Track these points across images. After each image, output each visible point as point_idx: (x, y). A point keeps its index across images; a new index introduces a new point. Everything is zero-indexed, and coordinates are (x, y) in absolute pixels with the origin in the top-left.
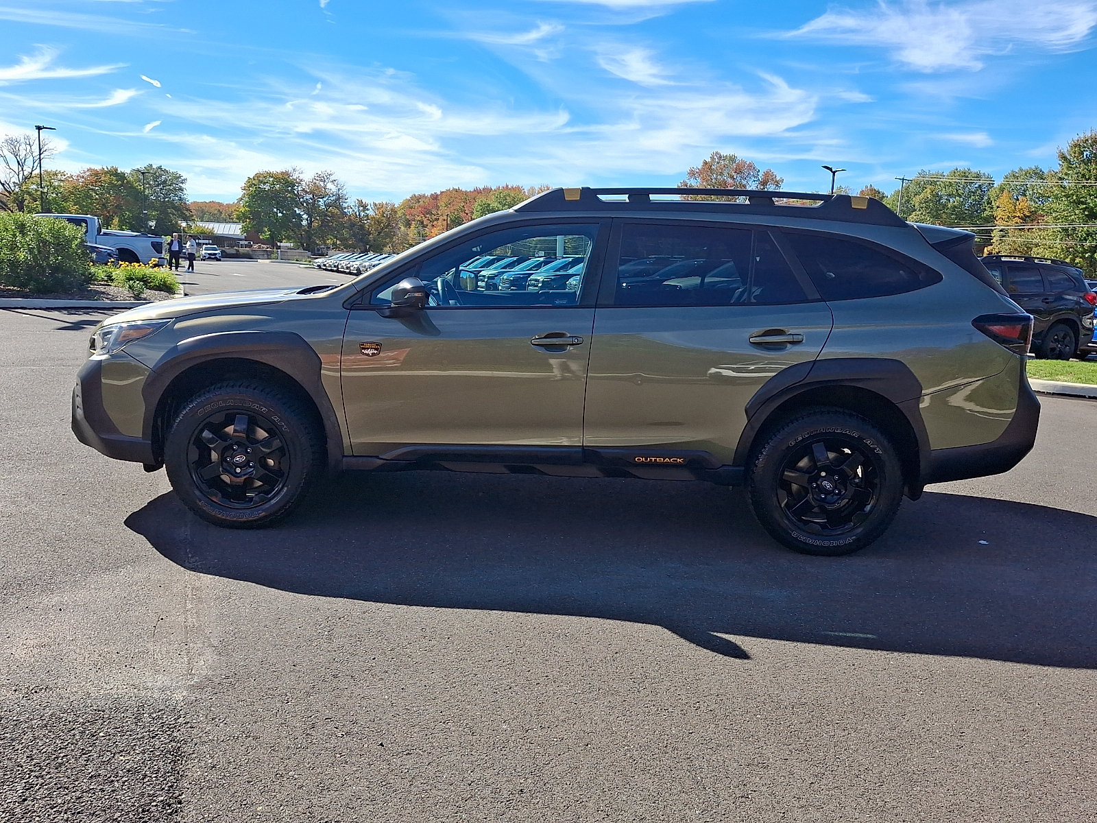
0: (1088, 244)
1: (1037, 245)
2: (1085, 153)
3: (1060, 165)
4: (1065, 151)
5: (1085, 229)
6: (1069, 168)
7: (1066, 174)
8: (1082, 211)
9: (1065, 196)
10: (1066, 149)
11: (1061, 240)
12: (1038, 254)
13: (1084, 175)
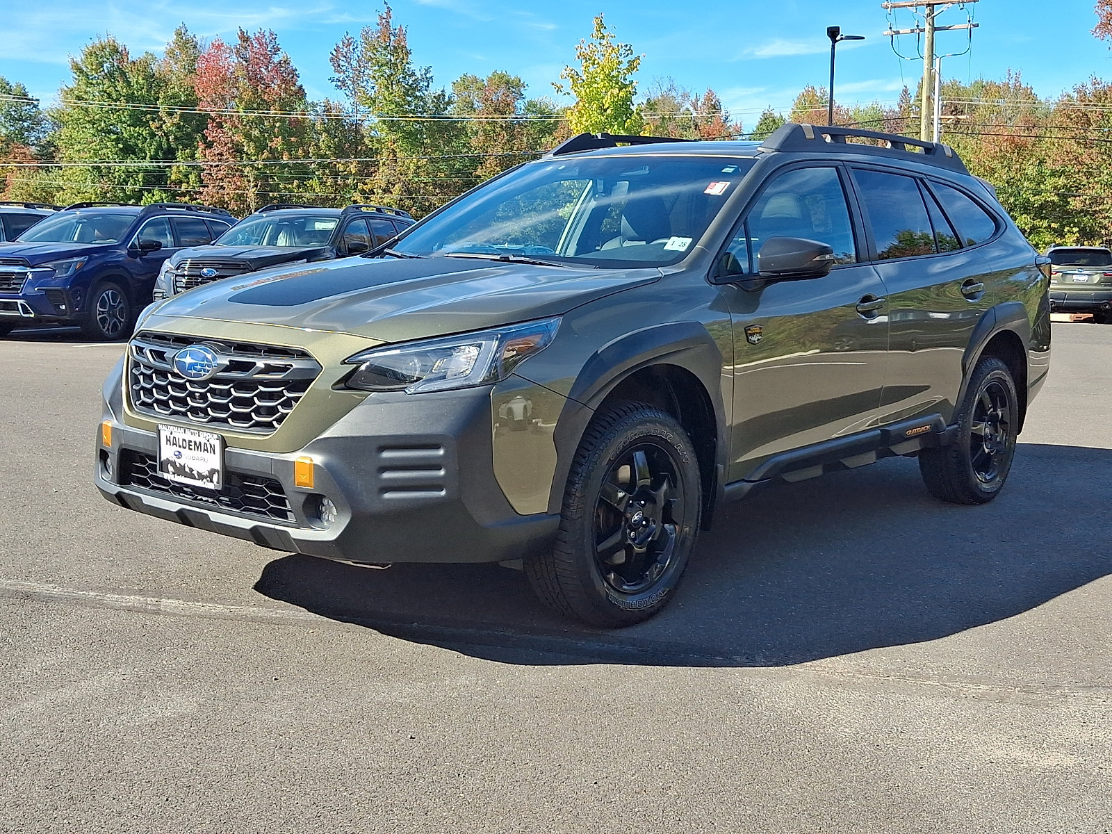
0: (130, 188)
1: (60, 188)
2: (105, 65)
3: (76, 79)
4: (78, 60)
5: (123, 168)
6: (89, 84)
7: (86, 93)
8: (114, 143)
9: (89, 122)
10: (79, 58)
11: (93, 181)
12: (63, 201)
13: (109, 96)
